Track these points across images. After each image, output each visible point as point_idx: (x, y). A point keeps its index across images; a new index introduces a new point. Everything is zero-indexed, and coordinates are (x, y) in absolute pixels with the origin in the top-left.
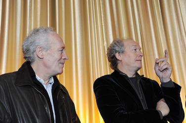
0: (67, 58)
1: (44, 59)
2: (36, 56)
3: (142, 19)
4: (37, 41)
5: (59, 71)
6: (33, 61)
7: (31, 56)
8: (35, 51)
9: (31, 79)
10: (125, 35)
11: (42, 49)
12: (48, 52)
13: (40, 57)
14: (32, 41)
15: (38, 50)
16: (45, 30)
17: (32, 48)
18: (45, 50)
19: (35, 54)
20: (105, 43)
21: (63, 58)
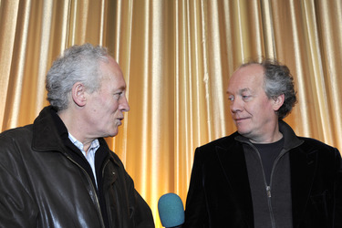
0: (127, 108)
1: (86, 107)
2: (70, 100)
4: (76, 73)
5: (111, 132)
6: (65, 107)
7: (62, 98)
8: (69, 90)
9: (59, 139)
11: (84, 88)
12: (95, 94)
13: (79, 102)
14: (68, 71)
15: (75, 89)
16: (94, 52)
17: (64, 85)
18: (89, 91)
19: (69, 95)
20: (206, 77)
21: (121, 107)
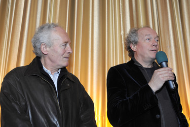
3: (160, 11)
10: (142, 23)
11: (46, 46)
20: (122, 32)
